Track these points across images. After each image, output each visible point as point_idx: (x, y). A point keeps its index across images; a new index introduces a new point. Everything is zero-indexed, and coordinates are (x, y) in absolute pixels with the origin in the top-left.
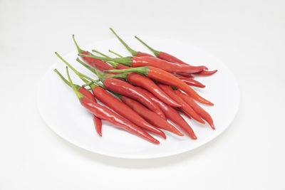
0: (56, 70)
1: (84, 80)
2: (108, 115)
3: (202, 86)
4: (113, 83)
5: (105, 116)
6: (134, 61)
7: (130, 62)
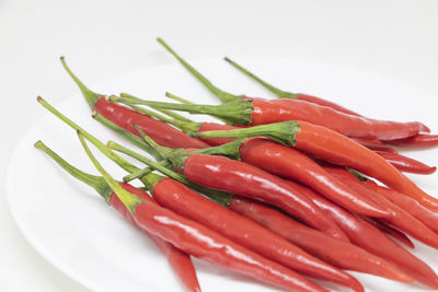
0: (39, 145)
1: (124, 165)
2: (211, 242)
3: (426, 170)
4: (211, 167)
5: (204, 245)
6: (258, 111)
7: (248, 111)
